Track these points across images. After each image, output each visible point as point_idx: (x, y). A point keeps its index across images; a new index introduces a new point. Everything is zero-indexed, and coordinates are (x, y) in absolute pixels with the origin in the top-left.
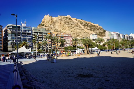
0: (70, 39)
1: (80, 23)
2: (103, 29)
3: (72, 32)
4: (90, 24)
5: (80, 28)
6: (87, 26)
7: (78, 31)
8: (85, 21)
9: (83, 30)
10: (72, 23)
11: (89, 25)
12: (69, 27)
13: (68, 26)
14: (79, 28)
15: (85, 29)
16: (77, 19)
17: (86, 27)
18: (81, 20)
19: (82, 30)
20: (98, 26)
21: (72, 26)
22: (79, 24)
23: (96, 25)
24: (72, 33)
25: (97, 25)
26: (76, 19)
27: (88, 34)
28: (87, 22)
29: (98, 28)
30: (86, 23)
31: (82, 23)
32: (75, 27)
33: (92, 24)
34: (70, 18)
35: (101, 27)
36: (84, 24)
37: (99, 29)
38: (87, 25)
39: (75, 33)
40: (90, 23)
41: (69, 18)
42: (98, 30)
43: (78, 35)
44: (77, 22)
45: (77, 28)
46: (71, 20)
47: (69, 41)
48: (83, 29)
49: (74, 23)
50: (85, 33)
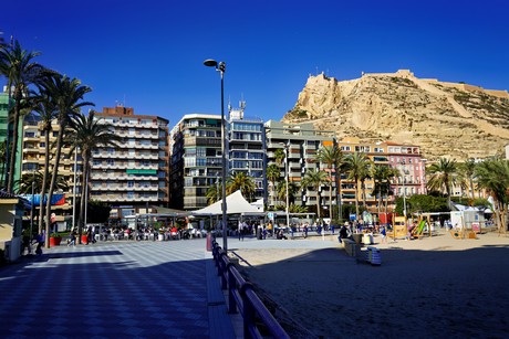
0: (416, 165)
1: (456, 98)
3: (418, 139)
4: (501, 99)
5: (457, 119)
6: (490, 109)
7: (446, 130)
8: (477, 89)
9: (469, 125)
10: (418, 101)
11: (500, 102)
12: (408, 117)
13: (403, 111)
14: (450, 119)
15: (477, 124)
16: (441, 83)
17: (482, 115)
18: (461, 87)
19: (462, 126)
21: (421, 111)
22: (451, 100)
24: (417, 141)
26: (436, 81)
27: (495, 145)
28: (488, 92)
30: (484, 98)
31: (462, 98)
32: (433, 116)
34: (410, 78)
36: (476, 100)
38: (488, 104)
39: (434, 140)
40: (501, 94)
41: (407, 81)
43: (445, 147)
44: (440, 93)
45: (443, 117)
46: (416, 87)
47: (412, 173)
48: (469, 121)
49: (426, 100)
50: (478, 137)
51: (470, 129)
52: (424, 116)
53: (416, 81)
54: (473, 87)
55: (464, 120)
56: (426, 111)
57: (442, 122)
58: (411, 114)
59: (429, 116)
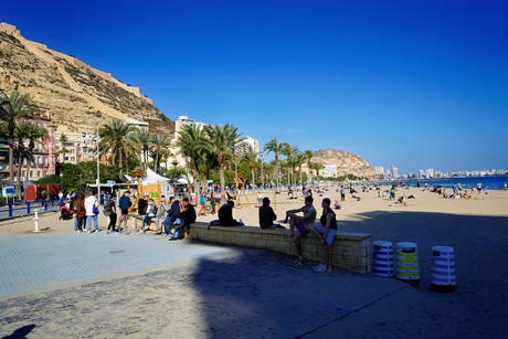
1: (67, 70)
2: (156, 109)
4: (107, 81)
5: (68, 91)
6: (98, 87)
7: (57, 101)
8: (85, 65)
9: (80, 99)
10: (26, 63)
11: (105, 83)
12: (13, 79)
13: (8, 71)
14: (61, 90)
15: (88, 99)
16: (50, 51)
17: (91, 92)
18: (71, 60)
19: (74, 99)
20: (137, 94)
21: (29, 75)
22: (61, 70)
23: (130, 89)
25: (135, 90)
26: (45, 47)
28: (95, 71)
29: (140, 102)
30: (92, 76)
31: (73, 72)
32: (43, 84)
33: (114, 84)
34: (15, 35)
35: (150, 101)
36: (84, 76)
37: (142, 105)
38: (95, 82)
40: (106, 76)
41: (13, 38)
42: (138, 111)
44: (50, 61)
45: (52, 86)
46: (23, 47)
48: (80, 95)
49: (34, 65)
50: (89, 113)
51: (81, 104)
52: (32, 81)
53: (23, 41)
54: (82, 64)
55: (75, 94)
56: (35, 76)
57: (52, 91)
58: (18, 77)
59: (39, 83)
